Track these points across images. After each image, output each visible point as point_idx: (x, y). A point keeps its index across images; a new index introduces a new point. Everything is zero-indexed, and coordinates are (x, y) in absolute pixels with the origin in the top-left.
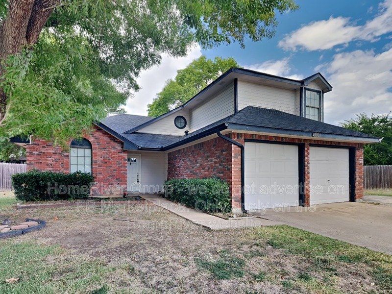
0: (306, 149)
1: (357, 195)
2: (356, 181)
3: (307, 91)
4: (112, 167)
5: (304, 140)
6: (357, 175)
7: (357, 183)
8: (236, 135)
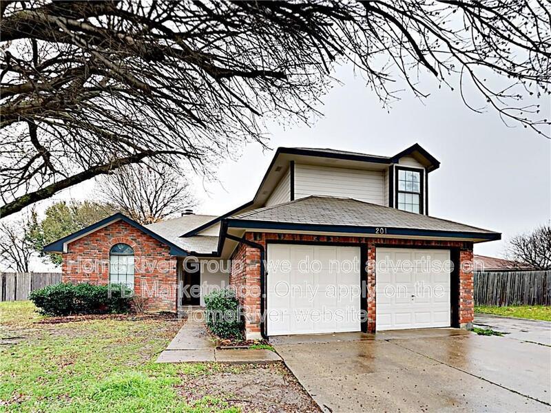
0: (369, 251)
1: (461, 318)
2: (460, 297)
3: (399, 171)
4: (157, 276)
5: (366, 238)
6: (461, 288)
7: (461, 300)
8: (252, 235)
